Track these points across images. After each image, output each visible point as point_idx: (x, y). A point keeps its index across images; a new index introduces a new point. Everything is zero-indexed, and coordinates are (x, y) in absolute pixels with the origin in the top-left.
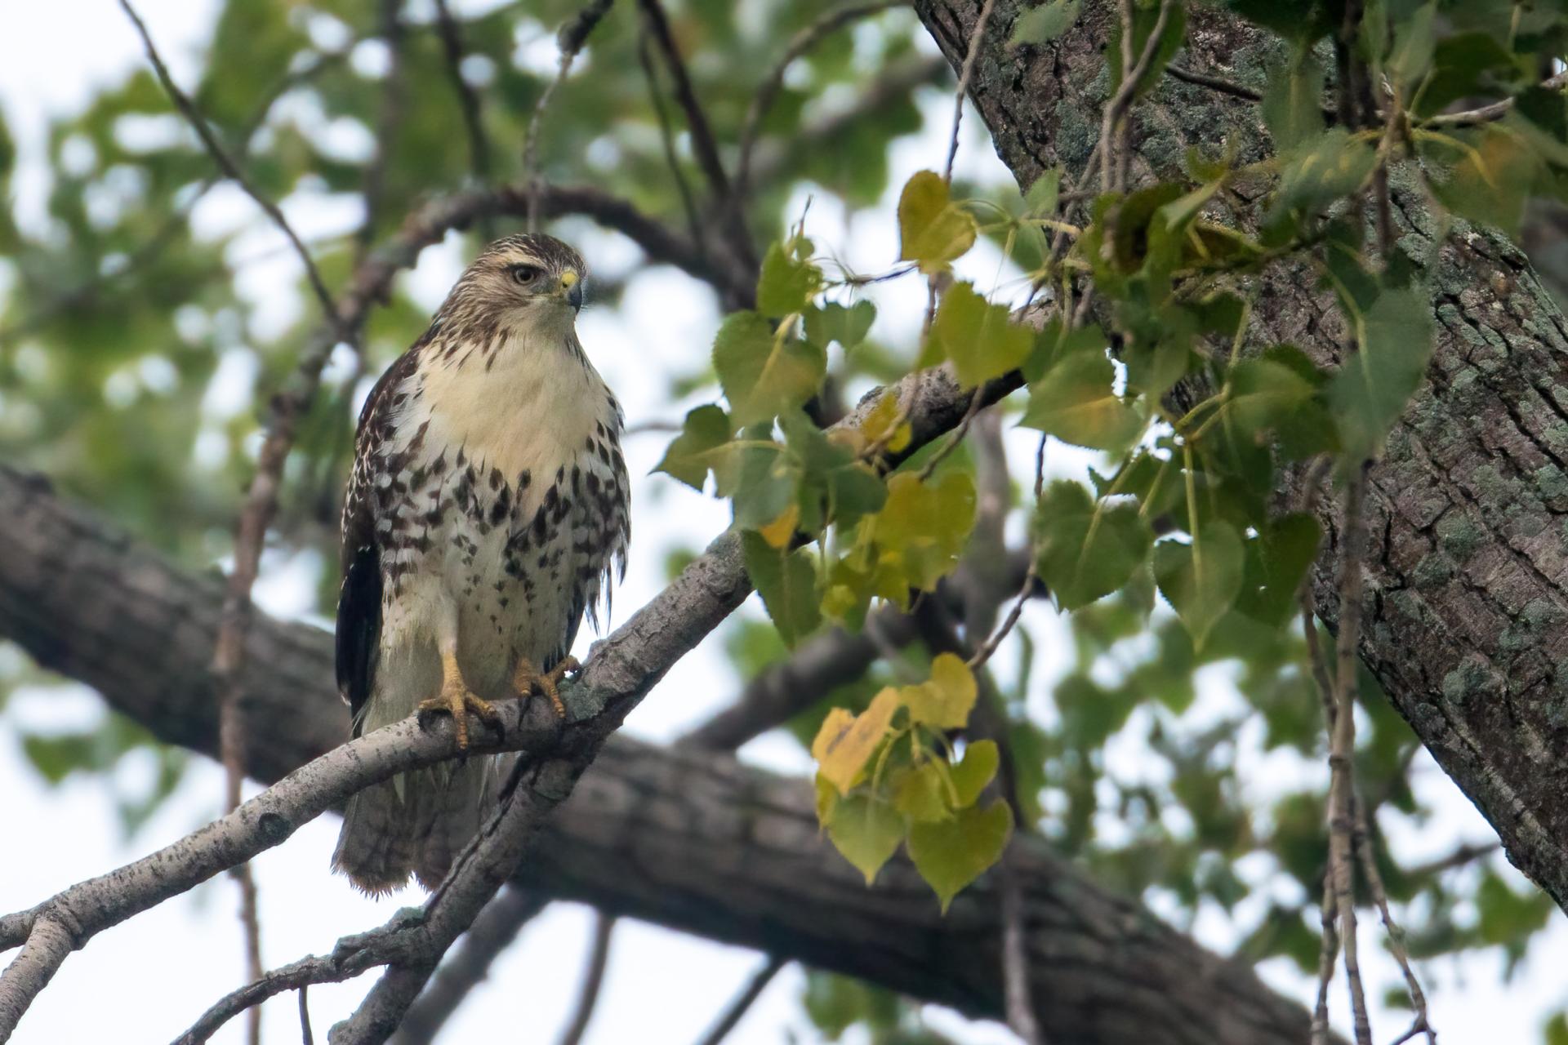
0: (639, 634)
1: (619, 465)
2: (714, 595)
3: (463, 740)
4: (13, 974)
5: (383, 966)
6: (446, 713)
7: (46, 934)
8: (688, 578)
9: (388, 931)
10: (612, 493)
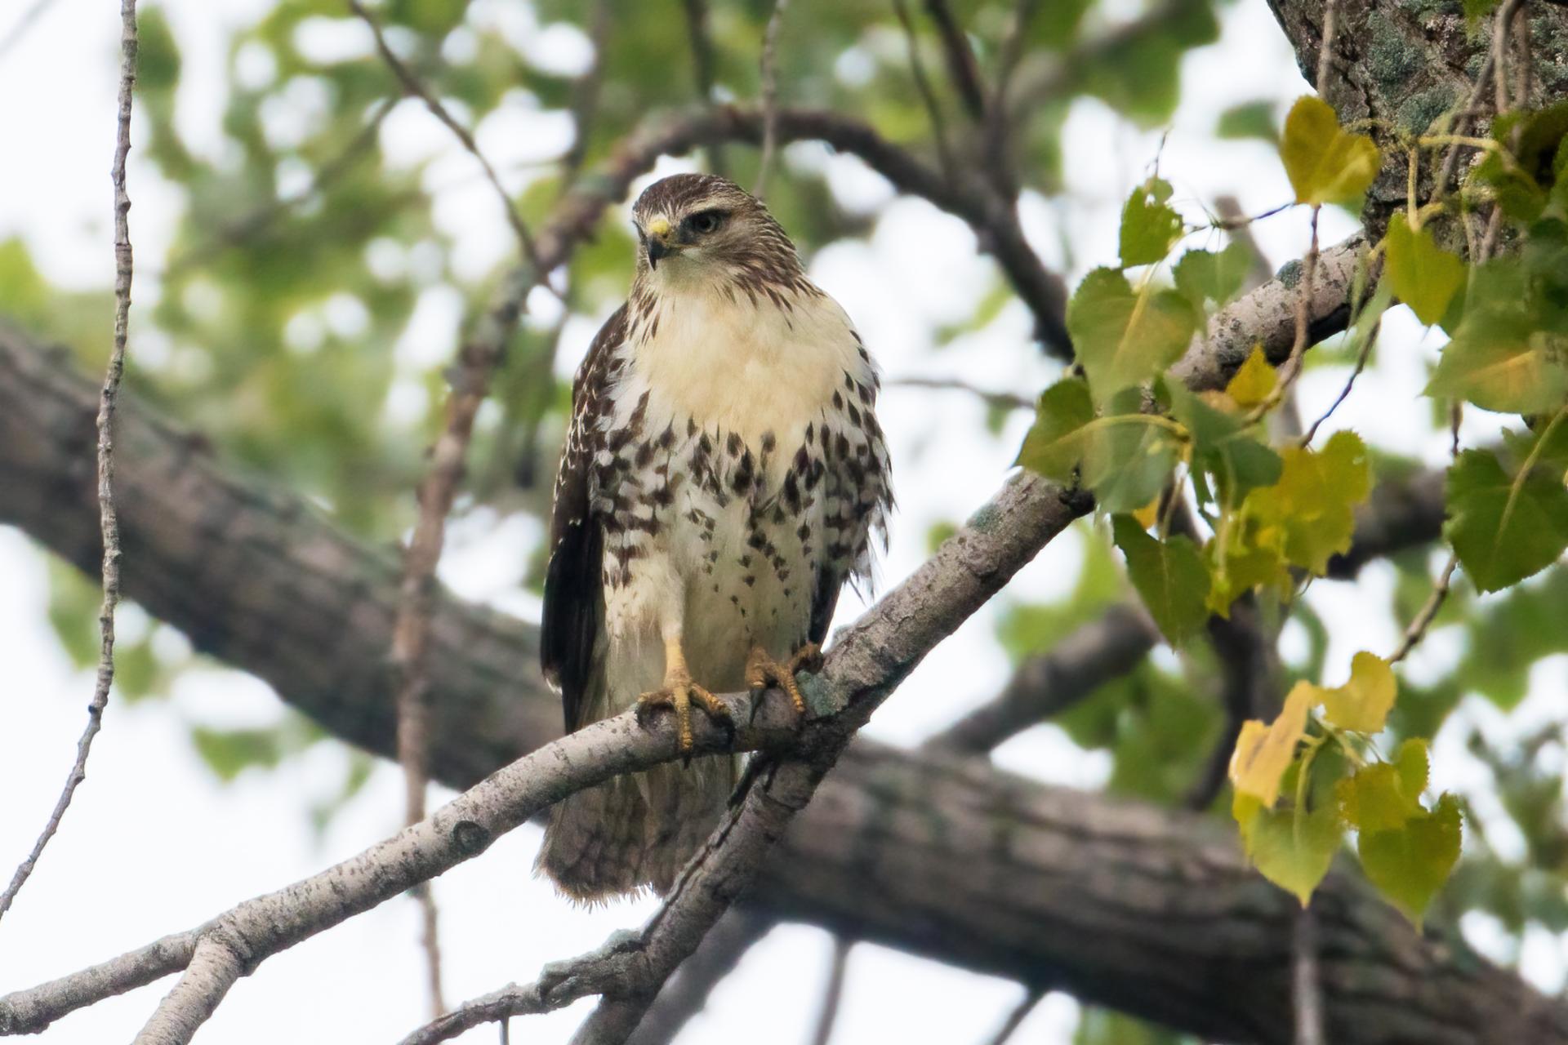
0: (889, 618)
1: (873, 429)
2: (975, 575)
3: (686, 737)
4: (172, 1005)
5: (595, 996)
6: (666, 707)
7: (211, 959)
8: (945, 555)
9: (601, 957)
10: (864, 460)
